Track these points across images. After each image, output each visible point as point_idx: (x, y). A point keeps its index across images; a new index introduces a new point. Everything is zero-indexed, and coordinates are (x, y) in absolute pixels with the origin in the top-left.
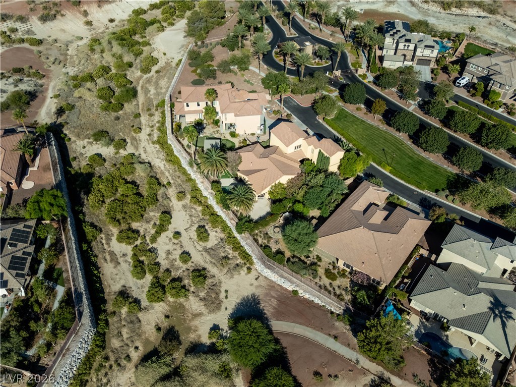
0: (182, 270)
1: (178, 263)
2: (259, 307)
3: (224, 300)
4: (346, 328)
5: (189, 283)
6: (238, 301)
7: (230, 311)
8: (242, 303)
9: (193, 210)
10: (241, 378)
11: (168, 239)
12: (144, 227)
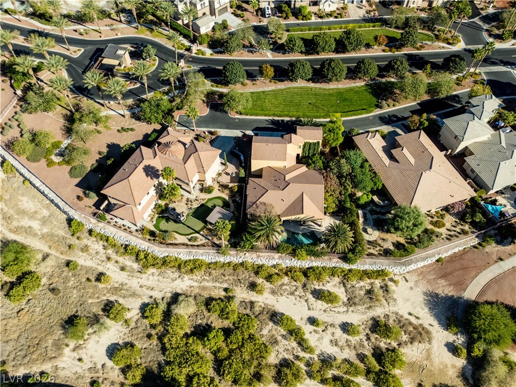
0: (365, 341)
1: (354, 339)
2: (442, 296)
3: (420, 322)
4: (494, 247)
5: (385, 343)
6: (426, 310)
7: (435, 323)
8: (430, 308)
9: (284, 287)
10: (511, 353)
11: (313, 333)
12: (281, 350)
